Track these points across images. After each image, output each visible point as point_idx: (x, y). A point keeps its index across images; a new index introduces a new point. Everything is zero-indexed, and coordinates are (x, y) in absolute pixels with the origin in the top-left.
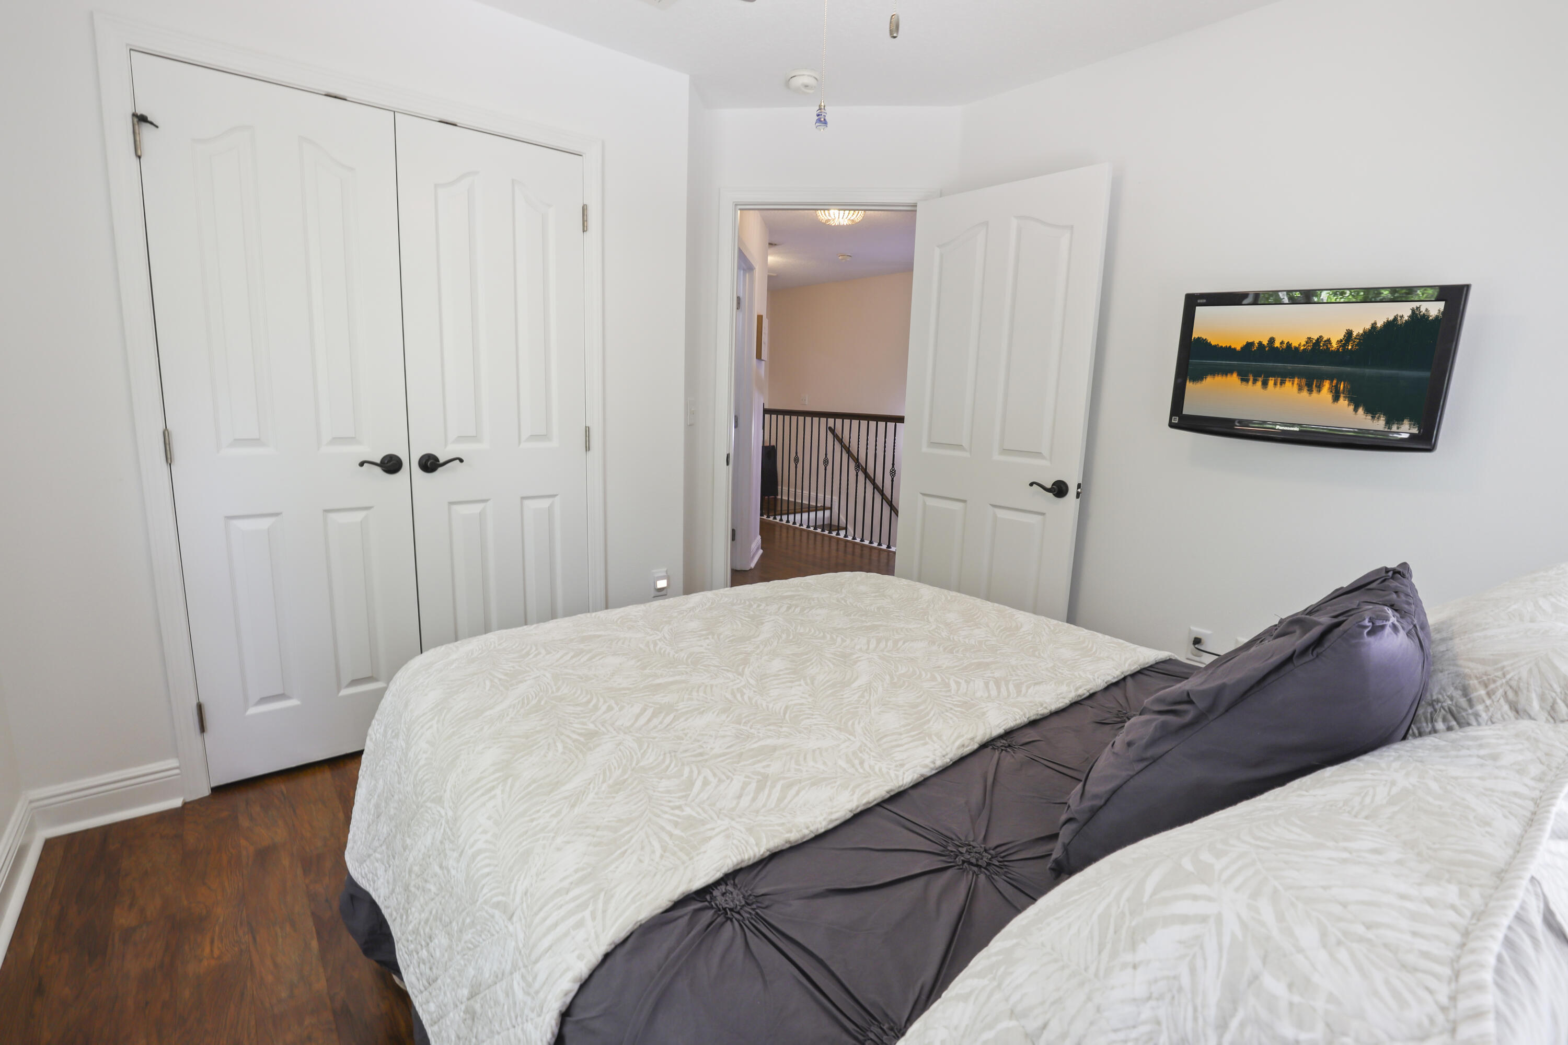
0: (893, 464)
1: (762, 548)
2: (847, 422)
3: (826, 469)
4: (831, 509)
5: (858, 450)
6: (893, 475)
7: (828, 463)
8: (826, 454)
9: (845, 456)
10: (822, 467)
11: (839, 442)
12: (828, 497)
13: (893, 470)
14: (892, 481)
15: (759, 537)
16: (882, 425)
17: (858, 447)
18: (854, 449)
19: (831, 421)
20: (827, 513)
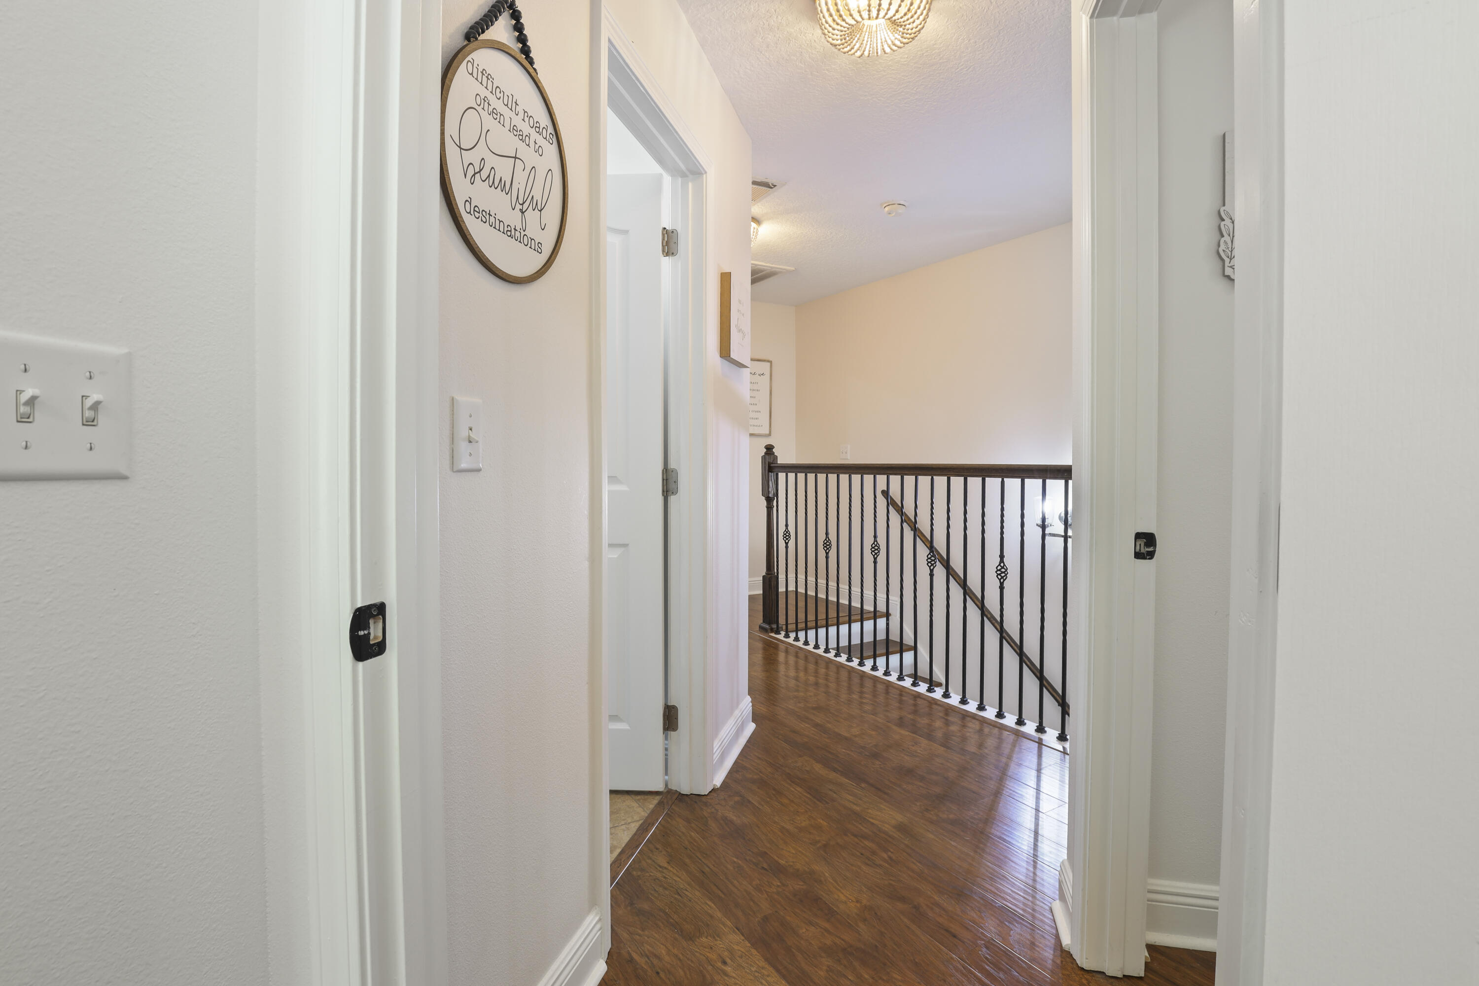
0: (1002, 556)
1: (754, 721)
2: (909, 480)
3: (875, 562)
4: (887, 615)
5: (932, 530)
6: (1002, 577)
7: (879, 552)
8: (875, 537)
9: (909, 534)
10: (869, 558)
11: (897, 511)
12: (881, 596)
13: (1003, 568)
14: (1002, 588)
15: (748, 699)
16: (975, 482)
17: (932, 524)
18: (924, 524)
19: (881, 479)
20: (881, 623)
